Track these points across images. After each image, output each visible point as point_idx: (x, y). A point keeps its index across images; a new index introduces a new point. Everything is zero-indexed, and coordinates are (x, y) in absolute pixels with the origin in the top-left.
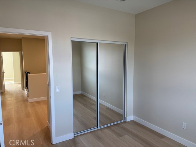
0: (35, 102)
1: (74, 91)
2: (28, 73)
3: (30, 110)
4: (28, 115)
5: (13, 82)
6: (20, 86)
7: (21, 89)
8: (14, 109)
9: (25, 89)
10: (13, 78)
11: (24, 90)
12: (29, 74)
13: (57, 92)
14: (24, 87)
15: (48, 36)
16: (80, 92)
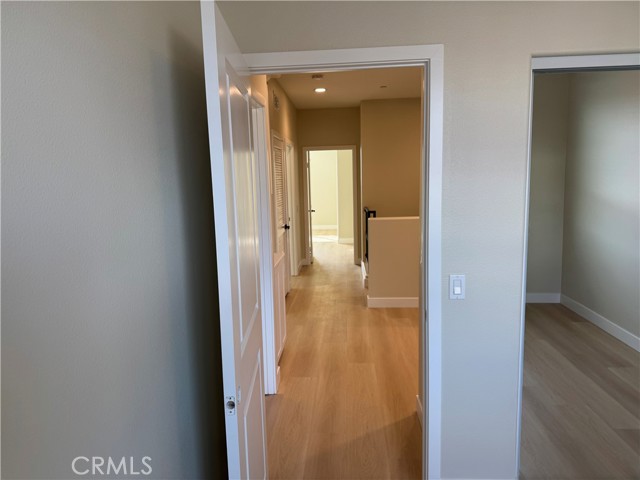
0: (387, 309)
1: (529, 289)
2: (372, 215)
3: (368, 335)
4: (359, 353)
5: (335, 238)
6: (351, 250)
7: (353, 262)
8: (324, 323)
9: (363, 263)
10: (337, 227)
11: (360, 265)
12: (375, 216)
13: (452, 297)
14: (360, 256)
15: (428, 63)
16: (556, 298)
